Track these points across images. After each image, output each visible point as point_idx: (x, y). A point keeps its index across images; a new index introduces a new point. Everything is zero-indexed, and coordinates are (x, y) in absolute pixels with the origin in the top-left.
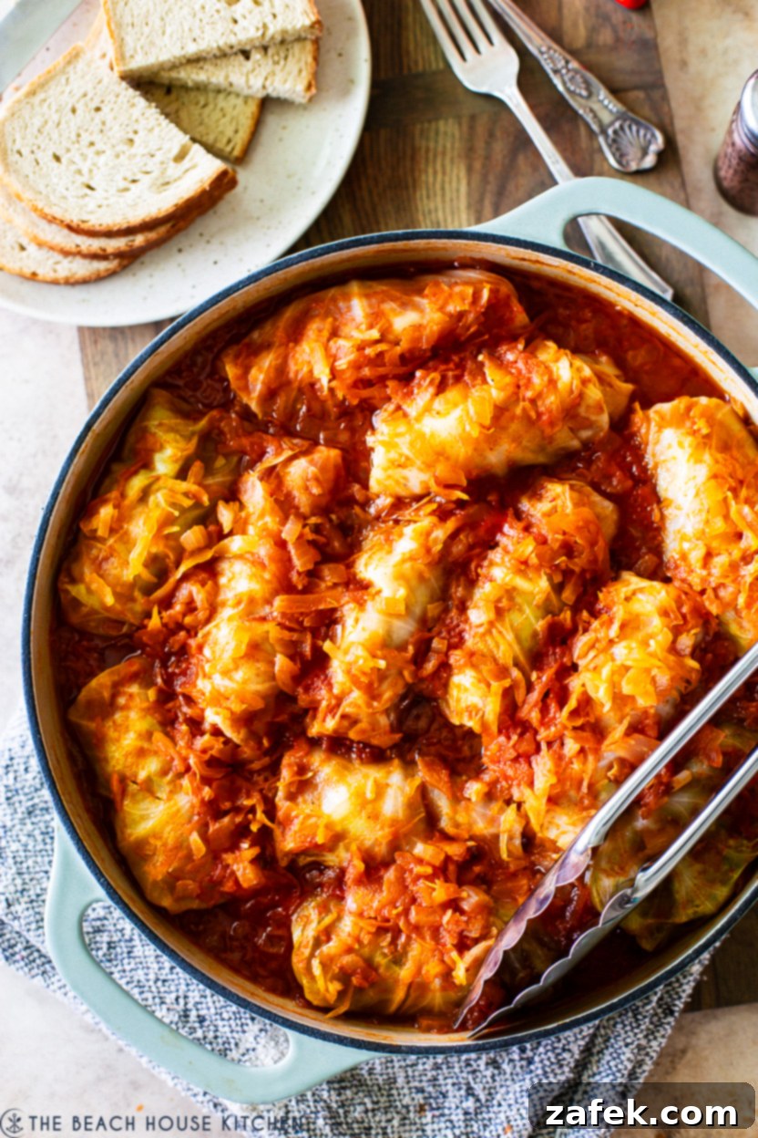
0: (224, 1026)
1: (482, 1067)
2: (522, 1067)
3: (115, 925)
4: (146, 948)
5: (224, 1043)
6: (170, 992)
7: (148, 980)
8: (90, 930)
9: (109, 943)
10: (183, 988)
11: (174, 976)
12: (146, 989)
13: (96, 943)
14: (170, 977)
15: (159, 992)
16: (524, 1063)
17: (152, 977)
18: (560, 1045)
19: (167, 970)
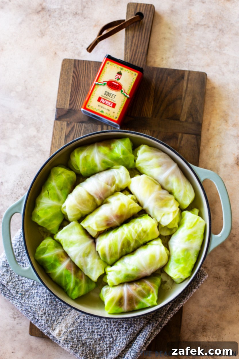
0: (54, 317)
1: (116, 331)
2: (125, 332)
3: (31, 291)
4: (37, 297)
5: (53, 321)
6: (42, 308)
7: (37, 304)
8: (25, 291)
9: (29, 295)
10: (45, 307)
11: (43, 304)
12: (36, 306)
13: (26, 294)
14: (42, 304)
15: (39, 307)
16: (126, 331)
17: (38, 304)
18: (135, 329)
19: (42, 303)
